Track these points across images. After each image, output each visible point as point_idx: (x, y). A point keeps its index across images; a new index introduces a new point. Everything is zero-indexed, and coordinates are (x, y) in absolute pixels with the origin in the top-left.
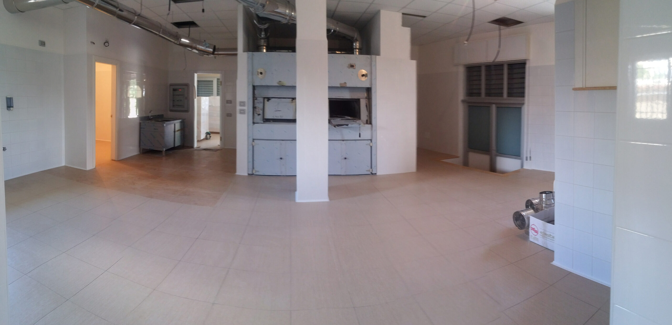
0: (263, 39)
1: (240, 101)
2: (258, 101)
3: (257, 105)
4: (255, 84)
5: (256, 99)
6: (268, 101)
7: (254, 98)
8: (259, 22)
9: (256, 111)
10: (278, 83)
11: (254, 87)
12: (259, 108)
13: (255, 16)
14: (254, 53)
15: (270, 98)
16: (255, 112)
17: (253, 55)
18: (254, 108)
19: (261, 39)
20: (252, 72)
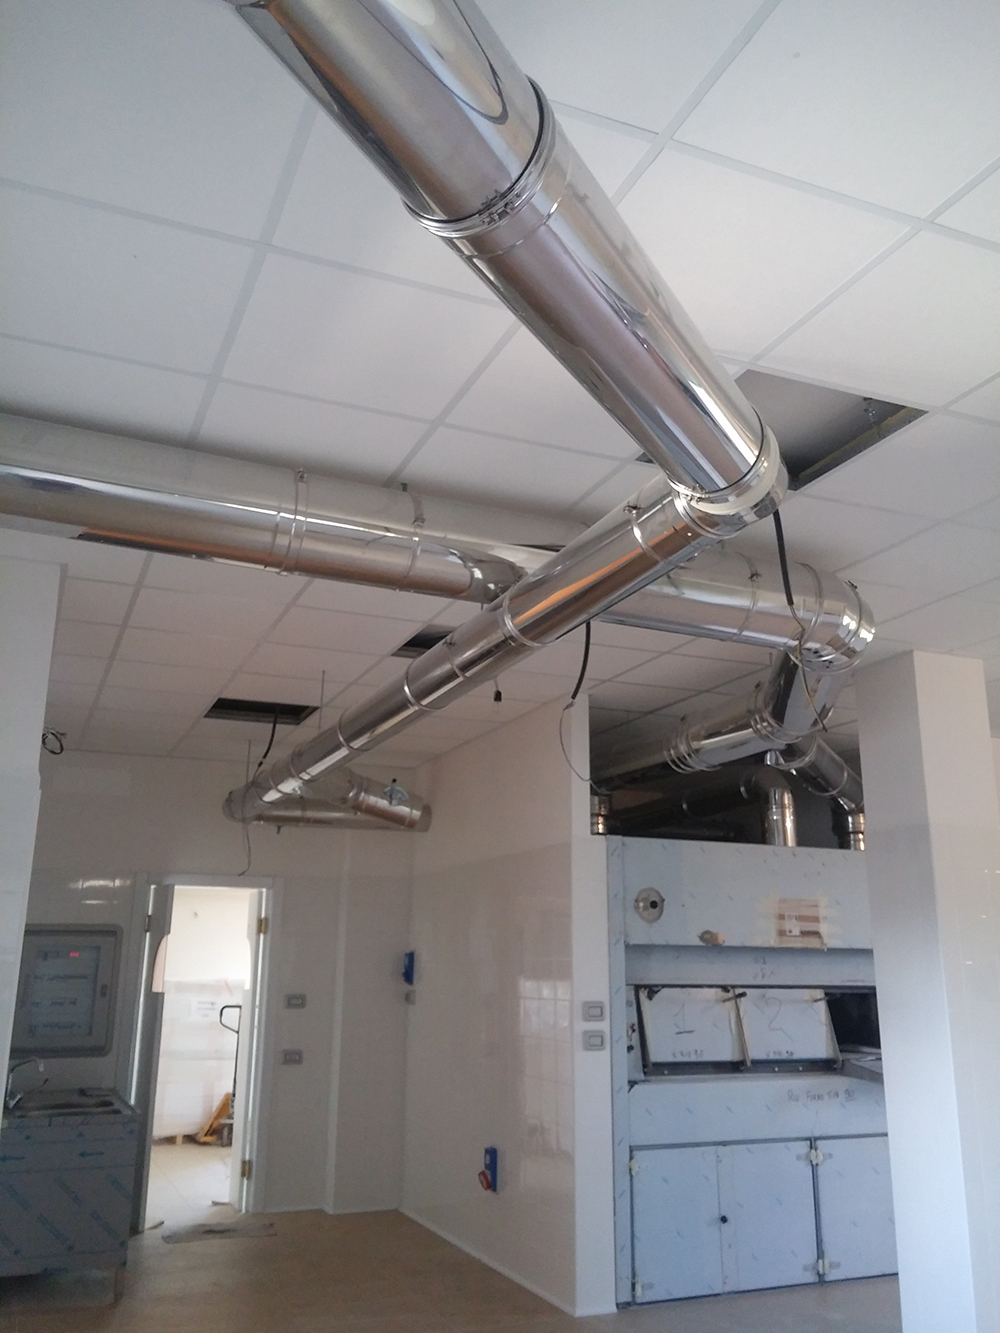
1: (586, 1003)
4: (632, 941)
6: (650, 997)
10: (702, 938)
15: (656, 986)
17: (623, 844)
20: (623, 902)
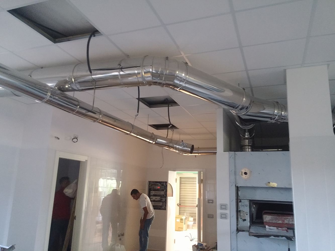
0: (247, 139)
1: (221, 204)
2: (243, 204)
3: (241, 208)
4: (239, 185)
5: (240, 201)
7: (238, 201)
8: (241, 123)
9: (240, 215)
10: (267, 185)
11: (237, 188)
12: (244, 212)
13: (237, 118)
14: (237, 153)
16: (239, 217)
17: (235, 154)
18: (238, 211)
19: (244, 139)
20: (234, 172)
